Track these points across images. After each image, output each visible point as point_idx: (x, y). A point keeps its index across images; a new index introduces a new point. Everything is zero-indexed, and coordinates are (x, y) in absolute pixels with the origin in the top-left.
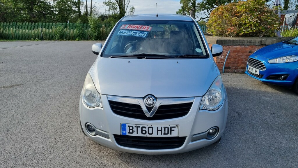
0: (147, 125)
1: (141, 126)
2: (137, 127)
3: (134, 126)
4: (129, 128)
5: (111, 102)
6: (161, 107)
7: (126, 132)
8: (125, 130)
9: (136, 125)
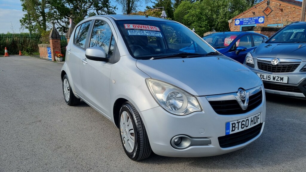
0: (245, 118)
1: (241, 121)
2: (238, 123)
3: (236, 122)
4: (233, 125)
5: (211, 103)
6: (251, 98)
7: (229, 131)
8: (229, 129)
9: (238, 120)
